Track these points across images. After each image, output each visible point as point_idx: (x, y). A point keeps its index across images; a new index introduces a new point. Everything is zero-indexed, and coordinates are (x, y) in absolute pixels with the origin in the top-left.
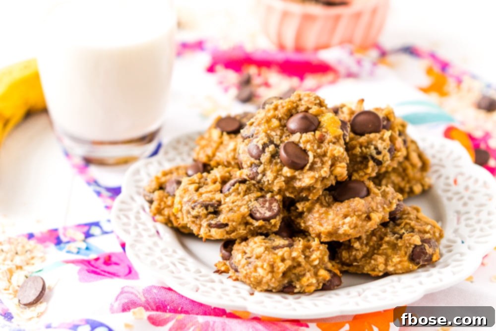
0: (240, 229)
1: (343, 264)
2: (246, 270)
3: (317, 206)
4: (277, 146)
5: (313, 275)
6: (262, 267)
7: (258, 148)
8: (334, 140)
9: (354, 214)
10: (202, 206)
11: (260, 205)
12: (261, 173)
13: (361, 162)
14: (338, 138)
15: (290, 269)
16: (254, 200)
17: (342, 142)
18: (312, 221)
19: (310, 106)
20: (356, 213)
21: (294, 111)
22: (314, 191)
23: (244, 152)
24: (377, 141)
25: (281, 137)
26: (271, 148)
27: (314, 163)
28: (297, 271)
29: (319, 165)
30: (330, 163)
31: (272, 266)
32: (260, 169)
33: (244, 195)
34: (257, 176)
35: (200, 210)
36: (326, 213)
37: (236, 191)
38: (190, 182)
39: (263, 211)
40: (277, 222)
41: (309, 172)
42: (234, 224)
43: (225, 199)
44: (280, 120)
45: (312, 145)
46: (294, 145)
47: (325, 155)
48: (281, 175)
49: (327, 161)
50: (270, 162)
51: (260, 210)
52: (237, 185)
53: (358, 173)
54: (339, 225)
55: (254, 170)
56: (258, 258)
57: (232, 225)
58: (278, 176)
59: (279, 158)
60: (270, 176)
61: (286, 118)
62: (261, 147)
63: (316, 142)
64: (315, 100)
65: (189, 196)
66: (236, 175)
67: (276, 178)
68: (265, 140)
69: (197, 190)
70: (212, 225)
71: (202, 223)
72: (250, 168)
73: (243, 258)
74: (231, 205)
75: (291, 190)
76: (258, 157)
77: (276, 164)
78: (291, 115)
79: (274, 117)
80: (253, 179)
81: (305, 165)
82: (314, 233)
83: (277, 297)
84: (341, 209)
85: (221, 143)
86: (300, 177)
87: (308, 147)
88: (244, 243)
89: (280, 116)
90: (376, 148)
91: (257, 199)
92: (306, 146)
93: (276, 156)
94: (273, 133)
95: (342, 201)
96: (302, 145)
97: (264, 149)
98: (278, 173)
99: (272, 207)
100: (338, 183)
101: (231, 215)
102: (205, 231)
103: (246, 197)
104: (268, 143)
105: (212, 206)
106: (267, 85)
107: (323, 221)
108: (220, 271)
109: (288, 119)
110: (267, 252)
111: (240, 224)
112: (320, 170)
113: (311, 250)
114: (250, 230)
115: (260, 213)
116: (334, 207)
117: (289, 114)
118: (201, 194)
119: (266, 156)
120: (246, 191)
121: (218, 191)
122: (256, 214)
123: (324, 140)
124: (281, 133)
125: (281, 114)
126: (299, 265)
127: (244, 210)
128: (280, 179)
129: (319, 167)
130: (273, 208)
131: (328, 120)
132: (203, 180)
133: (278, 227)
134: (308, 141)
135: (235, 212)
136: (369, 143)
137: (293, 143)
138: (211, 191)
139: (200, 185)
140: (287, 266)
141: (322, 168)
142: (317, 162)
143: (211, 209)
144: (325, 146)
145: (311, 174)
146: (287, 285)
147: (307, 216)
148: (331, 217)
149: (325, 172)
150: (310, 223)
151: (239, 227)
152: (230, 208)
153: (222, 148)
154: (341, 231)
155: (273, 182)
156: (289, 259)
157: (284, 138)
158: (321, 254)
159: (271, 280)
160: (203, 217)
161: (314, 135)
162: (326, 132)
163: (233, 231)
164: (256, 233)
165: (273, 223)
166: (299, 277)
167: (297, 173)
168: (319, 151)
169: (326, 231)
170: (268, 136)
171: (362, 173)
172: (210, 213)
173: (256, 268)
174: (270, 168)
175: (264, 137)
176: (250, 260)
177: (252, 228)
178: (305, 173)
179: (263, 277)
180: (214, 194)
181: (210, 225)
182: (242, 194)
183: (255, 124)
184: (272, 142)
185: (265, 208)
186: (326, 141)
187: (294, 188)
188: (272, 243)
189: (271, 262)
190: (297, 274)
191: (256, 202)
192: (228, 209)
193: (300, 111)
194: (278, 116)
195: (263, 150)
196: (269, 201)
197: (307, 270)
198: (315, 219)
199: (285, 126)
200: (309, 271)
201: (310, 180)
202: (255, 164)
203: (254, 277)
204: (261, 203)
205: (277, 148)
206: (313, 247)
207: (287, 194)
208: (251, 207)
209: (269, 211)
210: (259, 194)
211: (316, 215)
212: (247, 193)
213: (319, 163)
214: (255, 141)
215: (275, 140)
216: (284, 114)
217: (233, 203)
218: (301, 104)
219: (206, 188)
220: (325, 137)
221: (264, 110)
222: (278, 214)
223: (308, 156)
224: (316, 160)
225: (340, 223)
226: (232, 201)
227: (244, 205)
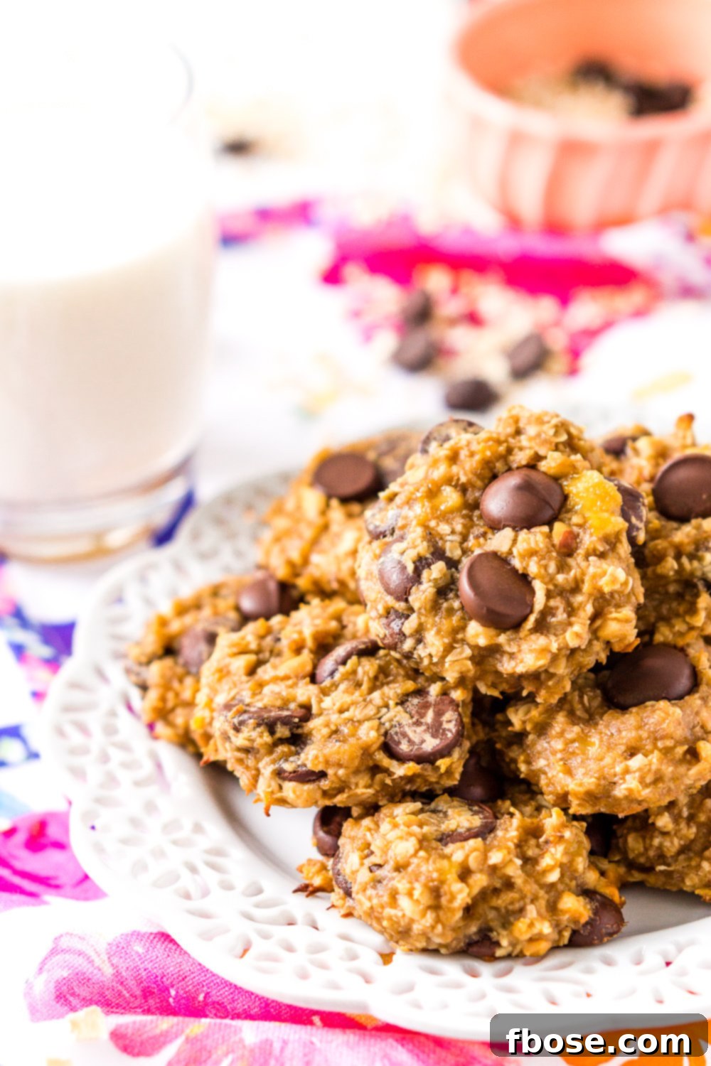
0: (357, 785)
1: (631, 865)
2: (370, 899)
3: (561, 718)
4: (453, 564)
5: (543, 910)
6: (410, 894)
7: (404, 568)
8: (601, 548)
9: (655, 747)
10: (259, 725)
11: (412, 717)
12: (412, 635)
13: (680, 596)
14: (613, 540)
15: (485, 895)
16: (397, 704)
17: (625, 548)
18: (547, 759)
19: (542, 452)
20: (661, 744)
21: (499, 466)
22: (550, 683)
23: (369, 575)
25: (465, 538)
26: (438, 569)
27: (547, 612)
28: (502, 901)
29: (561, 616)
30: (589, 609)
31: (436, 892)
32: (410, 625)
33: (372, 690)
34: (402, 642)
35: (254, 734)
36: (583, 739)
37: (351, 677)
38: (235, 650)
39: (416, 734)
40: (453, 764)
41: (533, 637)
42: (341, 772)
43: (320, 701)
44: (463, 489)
45: (543, 562)
46: (496, 563)
48: (463, 641)
49: (581, 606)
50: (435, 607)
51: (409, 730)
52: (354, 658)
53: (671, 626)
54: (615, 775)
55: (395, 625)
56: (399, 868)
57: (336, 774)
58: (456, 645)
59: (457, 596)
60: (433, 644)
61: (479, 483)
62: (410, 568)
63: (554, 554)
64: (556, 434)
65: (230, 689)
66: (355, 624)
67: (449, 649)
68: (423, 548)
69: (252, 671)
70: (286, 774)
71: (261, 765)
72: (384, 621)
73: (362, 864)
74: (335, 718)
75: (490, 679)
76: (404, 595)
77: (451, 611)
78: (495, 477)
79: (449, 481)
80: (394, 647)
81: (525, 618)
82: (551, 793)
83: (452, 969)
84: (619, 731)
85: (325, 528)
86: (512, 648)
87: (533, 568)
88: (368, 821)
89: (463, 479)
91: (402, 702)
92: (528, 565)
93: (451, 590)
94: (444, 528)
95: (624, 708)
96: (517, 563)
97: (418, 572)
98: (455, 638)
99: (441, 724)
101: (333, 747)
102: (269, 786)
103: (376, 696)
104: (428, 556)
105: (286, 721)
106: (473, 319)
107: (575, 762)
108: (310, 889)
109: (483, 489)
110: (422, 853)
111: (357, 772)
112: (564, 631)
113: (542, 840)
114: (384, 785)
115: (410, 741)
116: (601, 726)
117: (488, 474)
118: (261, 685)
119: (424, 592)
120: (376, 678)
121: (304, 677)
122: (399, 743)
123: (577, 548)
124: (464, 526)
125: (465, 474)
126: (509, 884)
127: (368, 734)
128: (461, 653)
129: (560, 623)
130: (445, 726)
131: (587, 490)
132: (269, 640)
133: (457, 776)
134: (532, 553)
135: (344, 741)
136: (700, 544)
137: (495, 555)
138: (286, 678)
139: (261, 656)
140: (476, 891)
141: (570, 624)
142: (557, 608)
143: (283, 732)
144: (577, 562)
145: (540, 641)
146: (475, 938)
147: (534, 743)
148: (593, 751)
149: (578, 635)
150: (541, 763)
151: (353, 780)
152: (333, 728)
153: (325, 541)
155: (443, 657)
156: (481, 871)
157: (471, 542)
158: (566, 853)
159: (433, 927)
160: (262, 751)
161: (549, 536)
162: (580, 526)
163: (340, 790)
164: (400, 793)
165: (443, 770)
166: (508, 918)
167: (502, 639)
168: (560, 578)
169: (582, 790)
170: (432, 537)
171: (680, 626)
172: (282, 741)
173: (394, 895)
174: (434, 625)
175: (419, 541)
176: (379, 873)
177: (388, 781)
178: (525, 638)
179: (412, 921)
180: (294, 685)
181: (279, 774)
182: (365, 687)
183: (398, 500)
184: (439, 554)
185: (423, 728)
186: (581, 551)
187: (498, 674)
188: (438, 825)
189: (433, 880)
190: (503, 911)
191: (399, 708)
192: (325, 731)
193: (515, 466)
194: (458, 479)
195: (417, 577)
196: (436, 704)
197: (529, 897)
198: (554, 753)
199: (476, 505)
200: (534, 900)
201: (537, 659)
202: (396, 611)
203: (390, 919)
204: (413, 712)
205: (453, 570)
206: (549, 833)
207: (483, 689)
208: (387, 725)
209: (434, 736)
210: (410, 685)
211: (558, 745)
212: (378, 683)
213: (561, 610)
214: (398, 547)
215: (448, 546)
216: (475, 474)
217: (341, 711)
218: (518, 445)
219: (275, 667)
220: (578, 540)
221: (425, 456)
222: (456, 742)
223: (533, 592)
224: (552, 603)
225: (619, 769)
226: (338, 706)
227: (368, 719)
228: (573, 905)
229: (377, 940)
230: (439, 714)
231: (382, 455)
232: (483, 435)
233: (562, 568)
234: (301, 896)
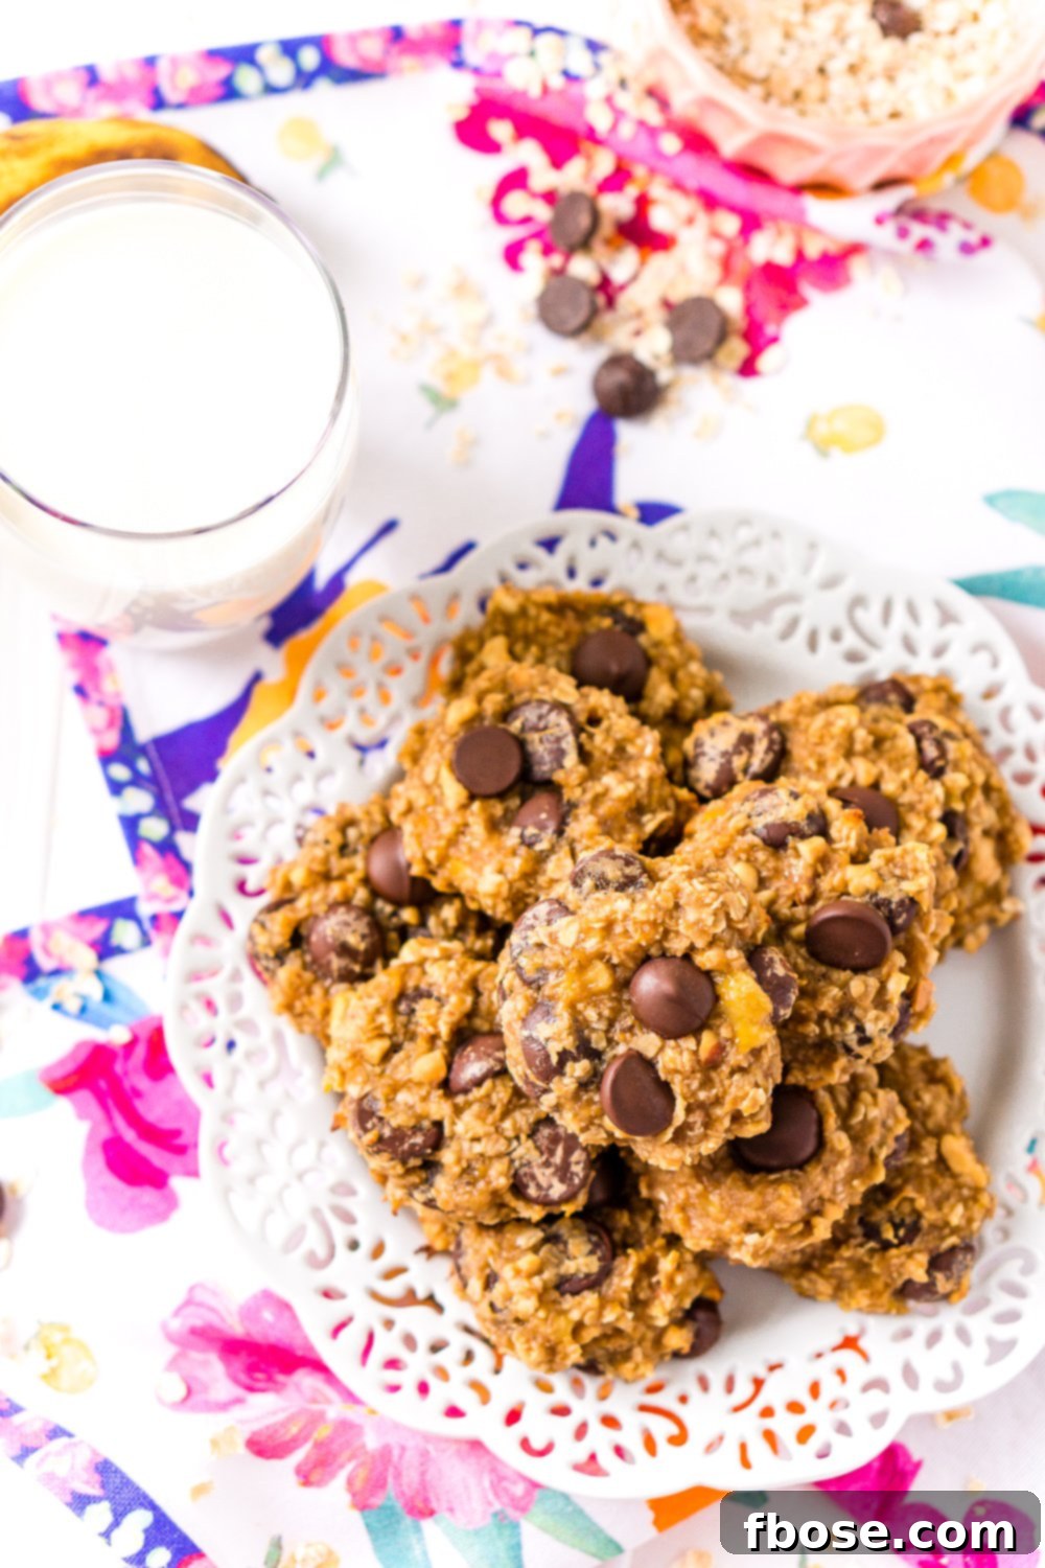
4: (597, 1057)
5: (649, 1351)
7: (547, 1057)
8: (746, 1063)
9: (772, 1228)
10: (393, 1157)
11: (542, 1155)
13: (817, 1050)
14: (760, 1049)
16: (528, 1136)
17: (768, 1055)
19: (700, 944)
21: (654, 952)
24: (866, 1011)
25: (611, 1023)
26: (582, 1066)
27: (686, 1126)
28: (611, 1345)
29: (699, 1130)
32: (548, 1099)
33: (506, 1114)
35: (387, 1164)
36: (704, 1195)
37: (485, 1100)
39: (544, 1176)
41: (670, 1147)
43: (453, 1123)
44: (613, 967)
45: (686, 1082)
46: (639, 1070)
48: (599, 1128)
50: (576, 1097)
51: (538, 1172)
52: (488, 1084)
54: (731, 1241)
56: (518, 1321)
58: (591, 1128)
59: (598, 1091)
61: (631, 964)
62: (554, 1059)
63: (699, 1071)
64: (717, 921)
65: (364, 1082)
67: (586, 1128)
68: (569, 1041)
69: (386, 1057)
73: (483, 1297)
74: (467, 1150)
77: (590, 1102)
78: (646, 961)
79: (601, 956)
81: (664, 1127)
82: (668, 1226)
86: (649, 1147)
87: (677, 1083)
88: (490, 1242)
89: (615, 960)
90: (860, 1029)
91: (533, 1134)
92: (674, 1080)
93: (593, 1083)
94: (591, 1014)
96: (662, 1072)
97: (562, 1064)
98: (592, 1122)
99: (569, 1166)
103: (507, 1125)
104: (573, 1050)
105: (419, 1150)
107: (693, 1215)
108: (431, 1250)
109: (636, 971)
110: (541, 1312)
111: (484, 1208)
112: (699, 1142)
113: (654, 1280)
114: (508, 1218)
115: (539, 1186)
116: (723, 1187)
117: (640, 955)
118: (395, 1088)
119: (566, 1083)
120: (510, 1102)
121: (437, 1087)
122: (528, 1185)
123: (722, 1063)
124: (612, 1009)
125: (619, 954)
126: (619, 1333)
127: (499, 1176)
128: (597, 1134)
129: (697, 1136)
130: (574, 1168)
131: (740, 996)
133: (580, 1208)
134: (676, 1071)
135: (472, 1183)
136: (845, 1010)
137: (642, 1056)
138: (420, 1084)
139: (395, 1041)
140: (587, 1342)
141: (706, 1136)
142: (695, 1123)
143: (414, 1162)
144: (721, 1077)
145: (676, 1151)
146: (588, 1363)
148: (713, 1210)
152: (465, 1164)
155: (579, 1130)
156: (594, 1326)
157: (617, 1034)
161: (696, 1050)
162: (728, 1039)
166: (617, 1357)
167: (636, 1139)
168: (702, 1094)
169: (697, 1249)
170: (579, 1027)
174: (573, 1108)
175: (564, 1035)
176: (500, 1316)
177: (513, 1216)
178: (662, 1145)
180: (427, 1096)
182: (498, 1111)
184: (586, 1050)
185: (552, 1169)
186: (725, 1069)
188: (559, 1264)
190: (612, 1351)
191: (530, 1142)
192: (457, 1170)
193: (669, 954)
194: (611, 957)
195: (559, 1070)
196: (567, 1139)
197: (637, 1340)
199: (625, 987)
200: (641, 1341)
204: (543, 1148)
205: (596, 1061)
206: (661, 1277)
208: (517, 1164)
209: (562, 1180)
212: (511, 1107)
213: (698, 1124)
214: (543, 1028)
215: (594, 1037)
216: (627, 953)
217: (476, 1139)
218: (674, 928)
219: (409, 1060)
220: (724, 1054)
221: (577, 890)
222: (582, 1186)
223: (673, 1102)
224: (691, 1119)
225: (735, 1238)
226: (470, 1135)
227: (499, 1156)
228: (678, 1338)
230: (568, 1152)
233: (707, 1083)
234: (423, 1256)
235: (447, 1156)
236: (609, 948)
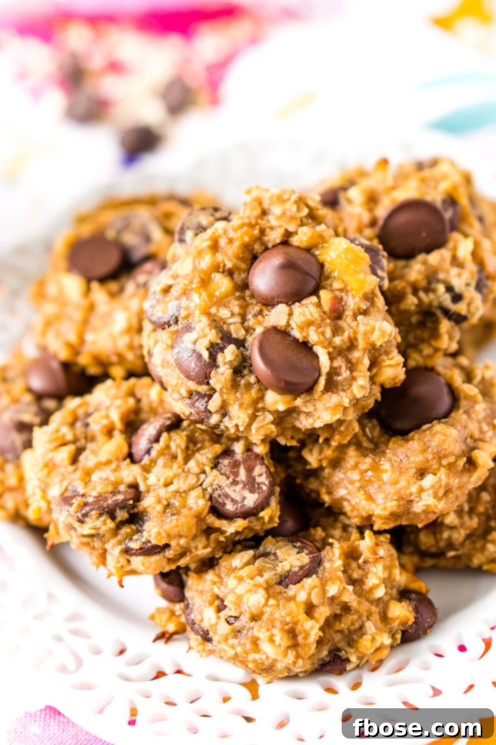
0: (196, 548)
1: (423, 554)
2: (233, 647)
3: (352, 452)
4: (240, 344)
5: (379, 624)
6: (271, 640)
7: (200, 356)
8: (364, 306)
9: (441, 465)
10: (101, 515)
11: (228, 478)
12: (217, 412)
13: (421, 324)
14: (370, 296)
15: (328, 625)
16: (212, 468)
17: (380, 301)
18: (346, 488)
19: (292, 228)
20: (444, 462)
21: (257, 247)
22: (342, 429)
23: (165, 364)
24: (448, 272)
25: (244, 318)
26: (230, 353)
27: (333, 372)
28: (344, 625)
29: (345, 374)
30: (366, 362)
31: (292, 633)
32: (214, 403)
33: (187, 459)
34: (208, 418)
35: (98, 523)
36: (375, 468)
37: (166, 452)
38: (55, 444)
39: (236, 492)
40: (271, 514)
41: (326, 396)
42: (182, 541)
43: (146, 479)
44: (230, 273)
45: (320, 330)
46: (278, 338)
47: (352, 345)
48: (264, 409)
49: (359, 360)
50: (235, 385)
51: (229, 491)
52: (165, 435)
53: (420, 352)
54: (411, 494)
55: (200, 404)
56: (255, 618)
57: (178, 544)
58: (258, 414)
59: (251, 372)
60: (238, 415)
61: (243, 266)
62: (206, 355)
63: (328, 321)
64: (299, 210)
65: (61, 481)
66: (148, 395)
67: (253, 418)
68: (212, 336)
69: (74, 460)
70: (133, 551)
71: (107, 546)
72: (188, 401)
73: (219, 618)
74: (163, 493)
75: (289, 433)
76: (205, 379)
77: (249, 386)
78: (255, 258)
79: (217, 268)
80: (201, 422)
81: (316, 382)
82: (356, 517)
83: (312, 689)
84: (407, 457)
85: (91, 308)
86: (310, 408)
87: (313, 337)
88: (210, 576)
89: (229, 265)
90: (449, 289)
91: (215, 466)
92: (308, 335)
93: (245, 367)
94: (224, 313)
95: (404, 434)
96: (297, 334)
97: (213, 357)
98: (256, 408)
99: (254, 479)
100: (385, 391)
101: (172, 523)
102: (119, 562)
103: (192, 464)
104: (219, 341)
105: (123, 506)
106: (115, 67)
107: (372, 489)
108: (167, 635)
109: (248, 270)
110: (272, 602)
111: (195, 537)
112: (350, 386)
113: (361, 561)
114: (218, 543)
115: (233, 500)
116: (389, 454)
117: (248, 256)
118: (88, 473)
119: (223, 374)
120: (187, 448)
121: (125, 459)
122: (224, 504)
123: (344, 310)
124: (241, 307)
125: (230, 260)
126: (346, 608)
127: (197, 502)
128: (264, 419)
129: (346, 379)
130: (258, 480)
131: (339, 256)
132: (79, 425)
133: (277, 520)
134: (310, 324)
135: (177, 513)
136: (431, 278)
137: (275, 329)
138: (108, 463)
139: (79, 444)
140: (322, 622)
141: (354, 379)
142: (340, 367)
143: (122, 515)
144: (347, 322)
145: (333, 399)
146: (327, 659)
147: (330, 476)
148: (387, 476)
149: (362, 387)
150: (341, 492)
151: (193, 545)
152: (165, 503)
153: (95, 320)
154: (418, 507)
155: (249, 426)
156: (323, 604)
157: (251, 322)
158: (385, 568)
159: (294, 663)
160: (108, 535)
161: (319, 305)
162: (341, 290)
163: (182, 555)
164: (234, 545)
165: (266, 519)
166: (353, 637)
167: (299, 402)
168: (337, 340)
169: (386, 513)
170: (216, 323)
171: (427, 351)
172: (122, 524)
173: (255, 642)
174: (236, 399)
175: (207, 330)
176: (237, 624)
177: (222, 539)
178: (320, 399)
179: (275, 661)
180: (116, 470)
181: (127, 551)
182: (180, 458)
183: (175, 292)
184: (227, 338)
185: (241, 486)
186: (349, 313)
187: (296, 429)
188: (274, 569)
189: (287, 624)
190: (346, 632)
191: (215, 472)
192: (159, 508)
193: (270, 245)
194: (225, 266)
195: (213, 363)
196: (245, 462)
197: (365, 614)
198: (352, 482)
199: (244, 286)
201: (333, 414)
202: (198, 393)
203: (255, 661)
204: (228, 473)
205: (242, 349)
206: (366, 554)
207: (282, 441)
208: (210, 490)
209: (252, 491)
210: (218, 448)
211: (356, 476)
212: (190, 452)
213: (344, 368)
214: (188, 338)
215: (232, 328)
216: (238, 258)
217: (167, 485)
218: (268, 225)
219: (94, 453)
220: (343, 303)
221: (183, 245)
222: (271, 493)
223: (316, 357)
224: (336, 364)
225: (414, 489)
226: (162, 481)
227: (192, 488)
228: (401, 611)
229: (239, 673)
230: (250, 470)
231: (119, 232)
232: (236, 221)
233: (337, 331)
235: (148, 502)
236: (219, 257)
